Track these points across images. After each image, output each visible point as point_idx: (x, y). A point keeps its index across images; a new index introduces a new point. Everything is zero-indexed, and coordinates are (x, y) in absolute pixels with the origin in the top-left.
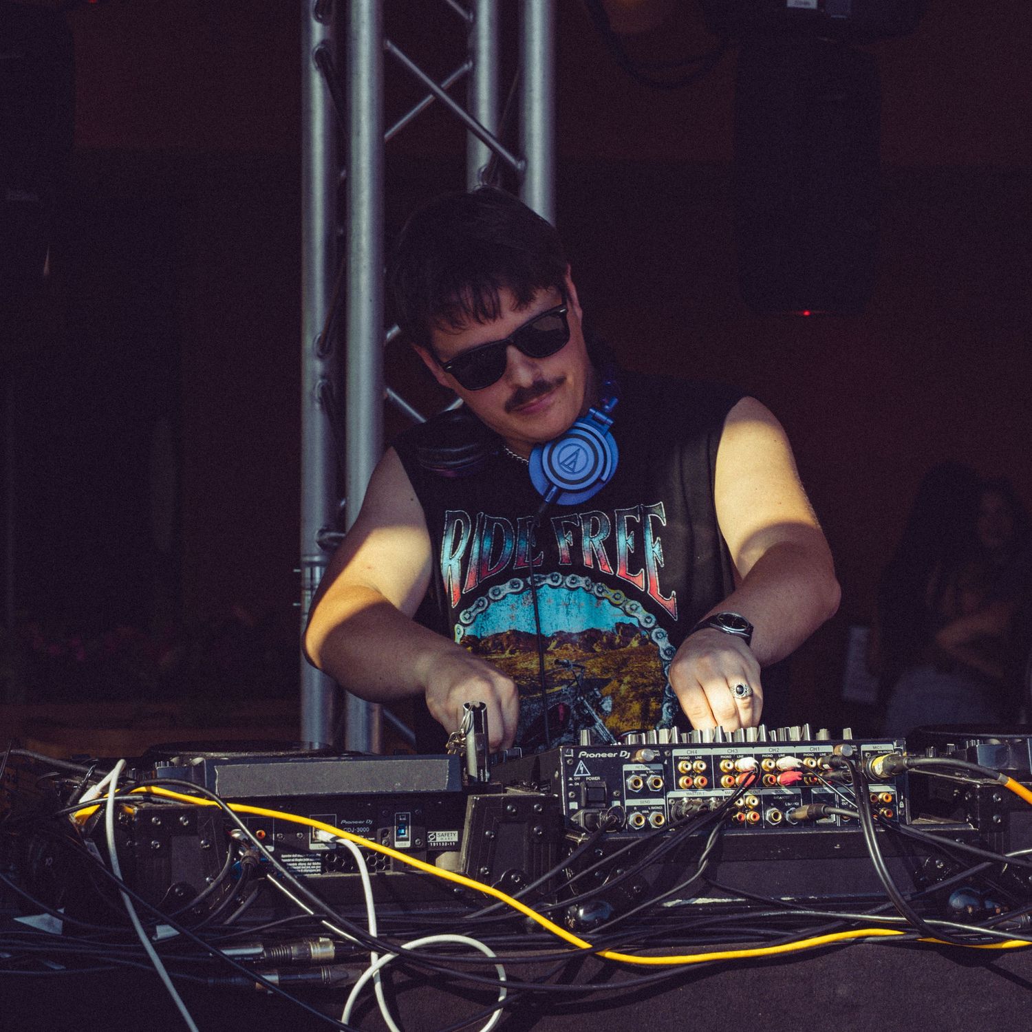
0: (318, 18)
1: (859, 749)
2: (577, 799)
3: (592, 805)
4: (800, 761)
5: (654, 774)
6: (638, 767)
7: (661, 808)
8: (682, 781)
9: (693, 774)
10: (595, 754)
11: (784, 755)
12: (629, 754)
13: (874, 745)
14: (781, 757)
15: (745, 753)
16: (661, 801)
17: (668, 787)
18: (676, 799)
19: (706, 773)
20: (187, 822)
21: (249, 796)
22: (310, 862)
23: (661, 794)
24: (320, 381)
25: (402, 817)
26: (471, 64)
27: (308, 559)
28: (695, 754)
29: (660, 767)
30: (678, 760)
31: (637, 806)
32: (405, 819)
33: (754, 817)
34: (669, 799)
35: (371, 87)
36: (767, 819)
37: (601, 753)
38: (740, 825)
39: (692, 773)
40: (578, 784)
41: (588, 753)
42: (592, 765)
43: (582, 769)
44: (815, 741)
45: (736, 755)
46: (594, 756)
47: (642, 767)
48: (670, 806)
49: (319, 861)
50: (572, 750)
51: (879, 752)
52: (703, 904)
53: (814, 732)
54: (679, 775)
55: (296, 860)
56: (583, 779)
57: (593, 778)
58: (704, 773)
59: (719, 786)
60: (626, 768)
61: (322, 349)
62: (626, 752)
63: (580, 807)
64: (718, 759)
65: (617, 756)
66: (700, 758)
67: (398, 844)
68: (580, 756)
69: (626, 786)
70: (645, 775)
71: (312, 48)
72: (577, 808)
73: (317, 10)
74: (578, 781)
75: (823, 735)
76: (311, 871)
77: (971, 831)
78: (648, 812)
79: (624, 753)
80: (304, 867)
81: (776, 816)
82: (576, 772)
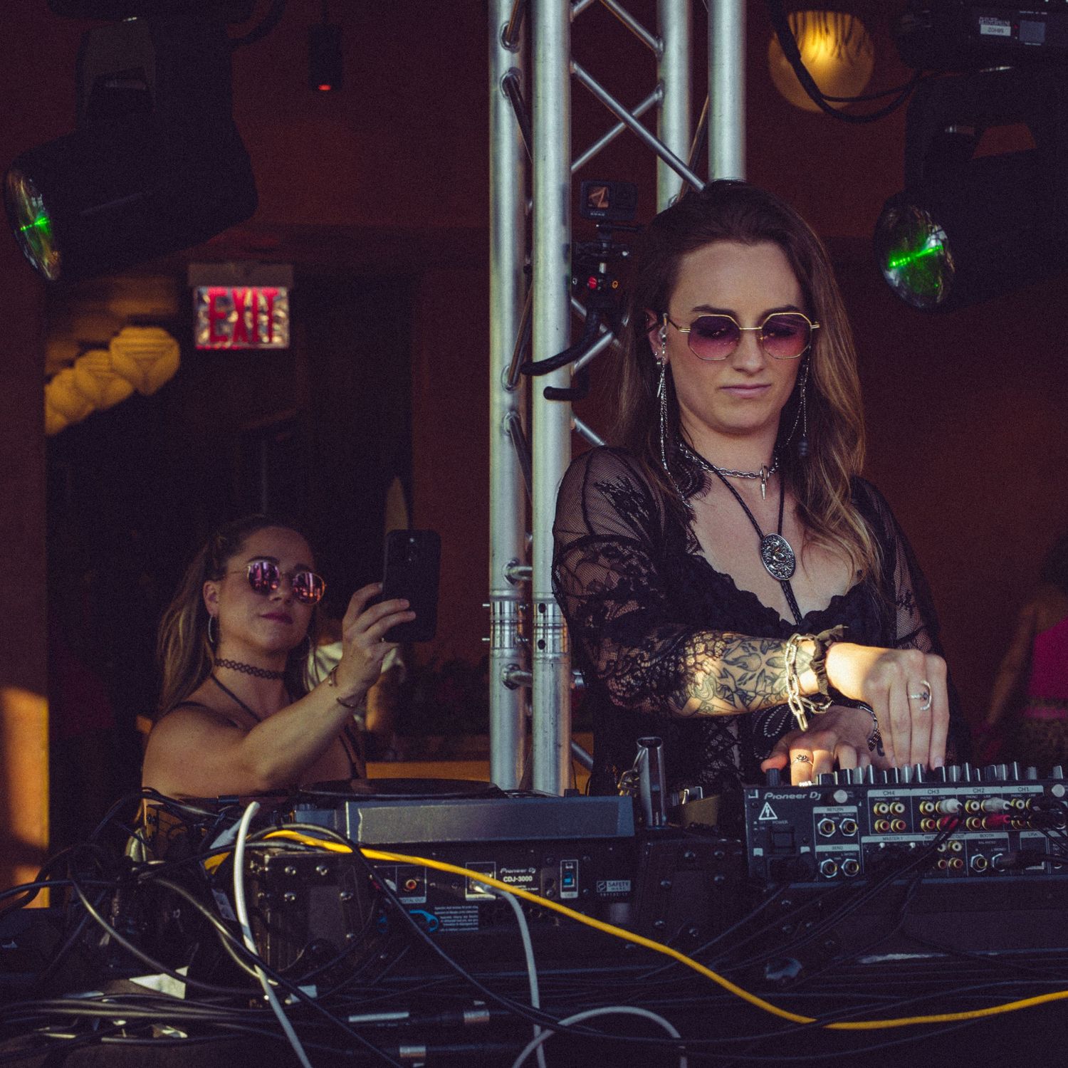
0: (505, 44)
2: (762, 844)
3: (780, 852)
4: (1008, 802)
5: (847, 817)
6: (830, 810)
7: (855, 854)
8: (878, 825)
10: (782, 795)
11: (989, 796)
12: (820, 795)
14: (987, 798)
15: (948, 794)
16: (855, 847)
17: (863, 831)
18: (872, 844)
19: (905, 816)
20: (326, 871)
21: (396, 842)
22: (466, 914)
23: (854, 839)
24: (508, 414)
25: (569, 865)
26: (661, 93)
27: (497, 593)
28: (892, 795)
29: (854, 809)
30: (873, 801)
31: (828, 852)
32: (572, 867)
33: (958, 864)
34: (863, 844)
35: (558, 111)
36: (972, 866)
37: (789, 795)
38: (941, 873)
39: (889, 817)
40: (763, 828)
41: (775, 794)
42: (780, 808)
43: (768, 812)
44: (1024, 781)
45: (939, 796)
46: (781, 797)
47: (834, 810)
48: (865, 852)
49: (476, 914)
50: (757, 791)
52: (901, 960)
53: (1023, 771)
54: (875, 818)
55: (451, 912)
56: (769, 822)
57: (780, 822)
58: (903, 816)
59: (918, 830)
60: (817, 810)
61: (511, 381)
62: (816, 794)
63: (765, 854)
64: (918, 800)
65: (808, 797)
66: (898, 799)
67: (563, 895)
68: (765, 798)
69: (816, 830)
70: (838, 818)
71: (501, 75)
72: (762, 854)
73: (504, 38)
74: (763, 825)
75: (1032, 773)
76: (467, 924)
78: (839, 859)
79: (814, 795)
80: (460, 921)
81: (982, 862)
82: (761, 816)
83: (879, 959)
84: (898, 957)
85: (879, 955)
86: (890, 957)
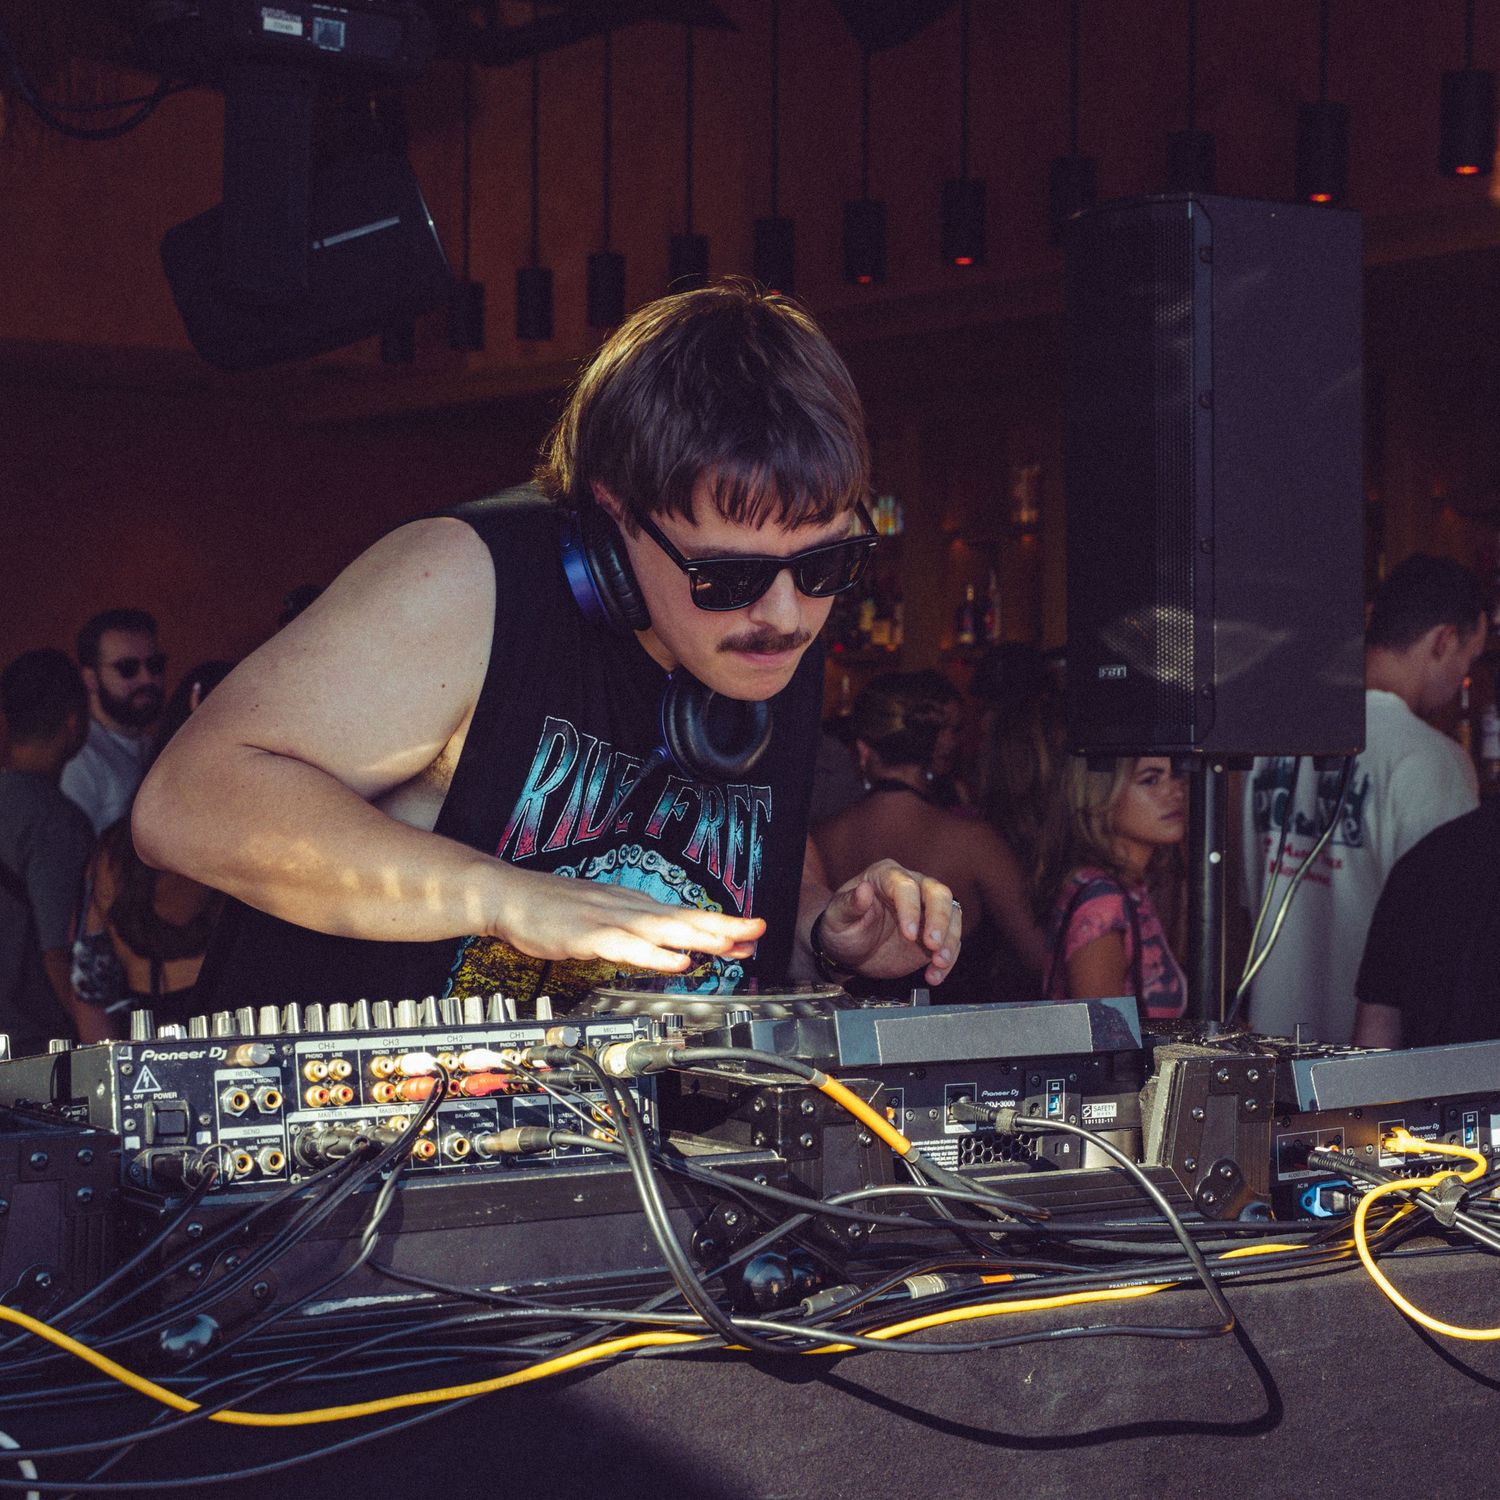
1: (583, 1032)
2: (139, 1131)
3: (166, 1140)
5: (265, 1085)
6: (240, 1074)
7: (278, 1140)
8: (312, 1095)
9: (329, 1082)
10: (169, 1054)
11: (470, 1047)
12: (225, 1052)
13: (606, 1027)
14: (467, 1050)
15: (413, 1045)
16: (278, 1130)
17: (290, 1107)
18: (302, 1124)
19: (351, 1079)
23: (275, 1118)
28: (331, 1050)
29: (276, 1072)
30: (304, 1060)
31: (238, 1140)
33: (427, 1149)
34: (290, 1124)
36: (446, 1152)
37: (179, 1052)
39: (327, 1081)
40: (140, 1106)
41: (157, 1052)
42: (164, 1073)
43: (146, 1080)
45: (396, 1049)
46: (167, 1057)
47: (247, 1074)
48: (292, 1137)
50: (130, 1049)
51: (613, 1038)
52: (367, 1306)
54: (307, 1084)
56: (148, 1097)
57: (165, 1095)
58: (348, 1080)
59: (369, 1100)
60: (220, 1075)
62: (219, 1049)
63: (144, 1145)
64: (368, 1056)
65: (206, 1056)
66: (340, 1055)
68: (143, 1059)
69: (220, 1107)
70: (252, 1087)
72: (138, 1146)
74: (140, 1101)
75: (544, 1008)
77: (775, 1163)
78: (256, 1148)
79: (216, 1052)
81: (461, 1146)
82: (136, 1086)
83: (334, 1306)
84: (361, 1302)
85: (332, 1299)
86: (350, 1302)
